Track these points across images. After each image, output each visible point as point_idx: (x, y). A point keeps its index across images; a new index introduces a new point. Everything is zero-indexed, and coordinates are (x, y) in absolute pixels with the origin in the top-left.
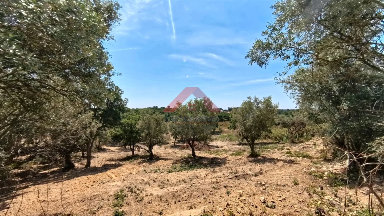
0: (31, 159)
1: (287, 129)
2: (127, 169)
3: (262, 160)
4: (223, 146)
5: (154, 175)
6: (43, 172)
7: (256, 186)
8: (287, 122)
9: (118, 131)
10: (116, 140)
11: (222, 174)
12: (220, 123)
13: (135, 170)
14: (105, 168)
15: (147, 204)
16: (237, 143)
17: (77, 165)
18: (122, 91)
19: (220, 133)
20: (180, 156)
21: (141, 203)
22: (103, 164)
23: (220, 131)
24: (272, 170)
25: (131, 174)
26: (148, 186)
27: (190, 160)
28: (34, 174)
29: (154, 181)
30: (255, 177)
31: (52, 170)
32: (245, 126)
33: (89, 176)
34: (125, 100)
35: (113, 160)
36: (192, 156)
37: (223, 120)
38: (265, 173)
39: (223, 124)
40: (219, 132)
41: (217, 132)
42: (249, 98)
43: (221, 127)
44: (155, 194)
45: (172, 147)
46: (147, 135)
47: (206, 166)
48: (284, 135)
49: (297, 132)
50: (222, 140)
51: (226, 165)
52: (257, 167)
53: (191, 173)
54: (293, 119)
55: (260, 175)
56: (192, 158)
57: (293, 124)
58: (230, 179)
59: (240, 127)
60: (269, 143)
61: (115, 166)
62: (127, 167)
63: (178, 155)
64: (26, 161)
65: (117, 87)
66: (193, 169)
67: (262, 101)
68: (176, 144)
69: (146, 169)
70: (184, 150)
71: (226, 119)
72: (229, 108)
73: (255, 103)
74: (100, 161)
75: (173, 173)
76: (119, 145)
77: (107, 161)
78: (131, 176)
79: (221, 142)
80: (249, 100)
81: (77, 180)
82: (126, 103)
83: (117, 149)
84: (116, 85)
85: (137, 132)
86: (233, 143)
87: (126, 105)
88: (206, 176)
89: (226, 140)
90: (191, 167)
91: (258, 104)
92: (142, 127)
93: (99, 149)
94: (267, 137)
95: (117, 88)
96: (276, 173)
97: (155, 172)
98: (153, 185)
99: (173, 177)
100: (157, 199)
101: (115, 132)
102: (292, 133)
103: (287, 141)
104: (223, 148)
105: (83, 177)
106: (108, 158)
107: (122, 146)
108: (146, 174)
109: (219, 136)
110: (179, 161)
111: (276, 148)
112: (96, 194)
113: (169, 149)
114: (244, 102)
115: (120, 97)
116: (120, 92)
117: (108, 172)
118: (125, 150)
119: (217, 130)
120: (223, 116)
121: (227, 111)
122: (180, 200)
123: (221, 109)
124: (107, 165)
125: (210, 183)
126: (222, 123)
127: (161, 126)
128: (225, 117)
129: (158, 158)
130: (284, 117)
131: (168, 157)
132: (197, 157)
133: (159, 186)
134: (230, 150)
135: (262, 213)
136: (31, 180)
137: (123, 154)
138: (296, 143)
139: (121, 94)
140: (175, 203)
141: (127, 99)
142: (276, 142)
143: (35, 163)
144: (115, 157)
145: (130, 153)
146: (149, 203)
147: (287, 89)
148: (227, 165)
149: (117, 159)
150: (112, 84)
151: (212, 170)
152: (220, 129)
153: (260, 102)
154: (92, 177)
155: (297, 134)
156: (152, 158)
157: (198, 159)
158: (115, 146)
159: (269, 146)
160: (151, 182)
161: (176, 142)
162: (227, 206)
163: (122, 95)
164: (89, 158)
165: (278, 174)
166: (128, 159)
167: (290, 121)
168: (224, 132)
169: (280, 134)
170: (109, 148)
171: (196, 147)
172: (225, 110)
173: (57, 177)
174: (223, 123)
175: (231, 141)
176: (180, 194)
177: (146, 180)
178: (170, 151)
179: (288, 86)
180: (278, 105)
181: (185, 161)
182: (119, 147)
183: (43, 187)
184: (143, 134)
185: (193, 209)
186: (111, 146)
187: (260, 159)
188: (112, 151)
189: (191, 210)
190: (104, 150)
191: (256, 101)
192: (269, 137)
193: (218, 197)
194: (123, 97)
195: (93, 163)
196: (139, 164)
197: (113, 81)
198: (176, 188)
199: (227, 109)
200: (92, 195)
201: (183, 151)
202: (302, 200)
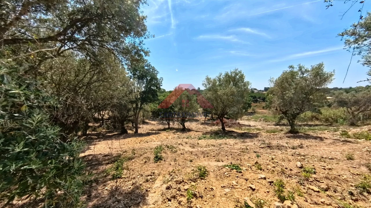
0: (100, 126)
1: (345, 108)
2: (164, 135)
3: (303, 136)
4: (255, 125)
5: (185, 140)
6: (109, 134)
7: (292, 155)
8: (347, 100)
9: (156, 107)
10: (155, 115)
11: (253, 144)
12: (253, 104)
13: (170, 136)
14: (148, 134)
15: (180, 155)
16: (274, 123)
17: (129, 132)
18: (157, 71)
19: (253, 114)
20: (209, 130)
21: (175, 153)
22: (147, 132)
23: (253, 112)
24: (316, 145)
25: (167, 138)
26: (181, 146)
27: (220, 132)
28: (103, 135)
29: (186, 143)
30: (292, 150)
31: (114, 133)
32: (283, 99)
33: (137, 138)
34: (161, 79)
35: (154, 130)
36: (222, 130)
37: (258, 101)
38: (307, 148)
39: (257, 106)
40: (251, 113)
41: (249, 113)
42: (291, 67)
43: (255, 108)
44: (186, 150)
45: (202, 124)
46: (180, 109)
47: (235, 137)
48: (340, 116)
49: (361, 112)
50: (256, 121)
51: (258, 138)
52: (297, 142)
53: (220, 141)
54: (357, 95)
55: (300, 149)
56: (221, 131)
57: (356, 102)
58: (262, 148)
59: (278, 101)
60: (317, 125)
61: (155, 134)
62: (164, 134)
63: (208, 130)
64: (99, 127)
65: (153, 67)
66: (222, 139)
67: (309, 69)
68: (206, 122)
69: (179, 136)
70: (214, 126)
71: (260, 100)
72: (265, 88)
73: (300, 73)
74: (144, 131)
75: (203, 140)
76: (158, 120)
77: (150, 130)
78: (167, 139)
79: (254, 122)
80: (290, 69)
81: (129, 140)
82: (161, 82)
83: (156, 123)
84: (152, 66)
85: (171, 108)
86: (268, 124)
87: (161, 83)
88: (235, 144)
89: (261, 120)
90: (221, 137)
91: (303, 74)
92: (175, 102)
93: (144, 123)
94: (314, 119)
95: (154, 69)
96: (321, 149)
97: (187, 138)
98: (185, 146)
99: (203, 142)
100: (188, 153)
101: (154, 107)
102: (352, 113)
103: (344, 124)
104: (256, 127)
105: (133, 138)
106: (151, 128)
107: (160, 121)
108: (179, 139)
109: (251, 116)
110: (208, 133)
111: (325, 130)
112: (142, 147)
113: (200, 125)
114: (284, 73)
115: (156, 76)
116: (156, 72)
117: (151, 137)
118: (163, 124)
119: (250, 111)
120: (257, 97)
121: (263, 91)
122: (209, 156)
123: (256, 89)
124: (150, 133)
125: (238, 149)
126: (256, 104)
127: (192, 102)
128: (259, 98)
129: (189, 130)
130: (342, 93)
131: (199, 130)
132: (226, 131)
133: (190, 147)
134: (264, 129)
135: (296, 173)
136: (102, 138)
137: (161, 127)
138: (358, 126)
139: (157, 73)
140: (204, 157)
141: (162, 78)
142: (327, 124)
143: (104, 129)
144: (155, 129)
145: (167, 126)
146: (182, 154)
147: (349, 44)
148: (260, 138)
149: (156, 129)
150: (150, 65)
151: (242, 140)
152: (253, 110)
153: (306, 70)
154: (140, 139)
155: (361, 115)
156: (184, 130)
157: (227, 132)
158: (155, 121)
159: (316, 128)
160: (184, 144)
161: (206, 120)
162: (255, 164)
163: (158, 75)
164: (137, 128)
165: (324, 150)
166: (164, 130)
167: (351, 99)
168: (258, 113)
169: (334, 115)
170: (150, 122)
171: (227, 124)
172: (260, 91)
173: (117, 137)
174: (258, 104)
175: (266, 122)
176: (209, 152)
177: (179, 142)
178: (201, 127)
179: (352, 39)
180: (333, 73)
181: (214, 133)
182: (158, 121)
183: (109, 142)
184: (176, 109)
185: (220, 162)
186: (152, 121)
187: (301, 136)
188: (153, 124)
189: (218, 162)
190: (147, 123)
191: (301, 69)
192: (317, 119)
193: (246, 158)
194: (158, 77)
195: (139, 131)
196: (174, 133)
197: (150, 63)
198: (205, 149)
199: (263, 89)
200: (140, 147)
201: (212, 127)
202: (357, 172)
